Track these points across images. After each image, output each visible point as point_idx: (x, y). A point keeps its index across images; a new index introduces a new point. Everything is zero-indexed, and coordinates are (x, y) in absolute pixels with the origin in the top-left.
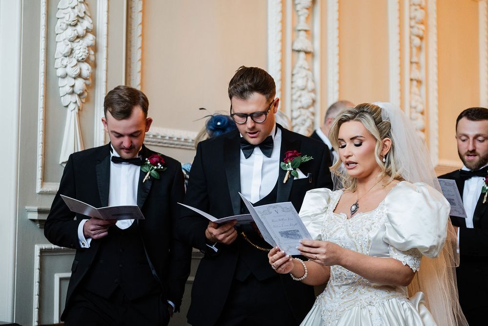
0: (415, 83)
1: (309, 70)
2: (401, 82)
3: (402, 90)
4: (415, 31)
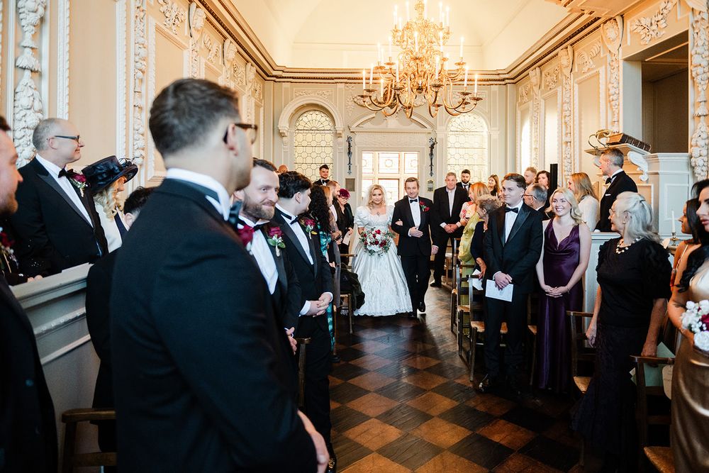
0: (137, 108)
1: (35, 89)
2: (127, 108)
3: (127, 115)
4: (139, 65)
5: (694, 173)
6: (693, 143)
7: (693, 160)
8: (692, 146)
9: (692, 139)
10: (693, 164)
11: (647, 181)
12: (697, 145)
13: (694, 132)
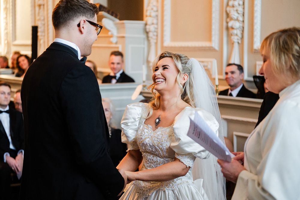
5: (148, 37)
6: (148, 14)
7: (148, 27)
8: (147, 16)
9: (147, 11)
10: (148, 30)
11: (116, 43)
12: (150, 16)
13: (148, 5)
